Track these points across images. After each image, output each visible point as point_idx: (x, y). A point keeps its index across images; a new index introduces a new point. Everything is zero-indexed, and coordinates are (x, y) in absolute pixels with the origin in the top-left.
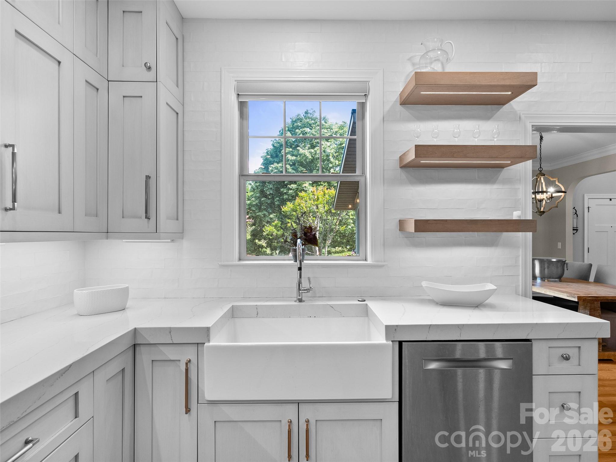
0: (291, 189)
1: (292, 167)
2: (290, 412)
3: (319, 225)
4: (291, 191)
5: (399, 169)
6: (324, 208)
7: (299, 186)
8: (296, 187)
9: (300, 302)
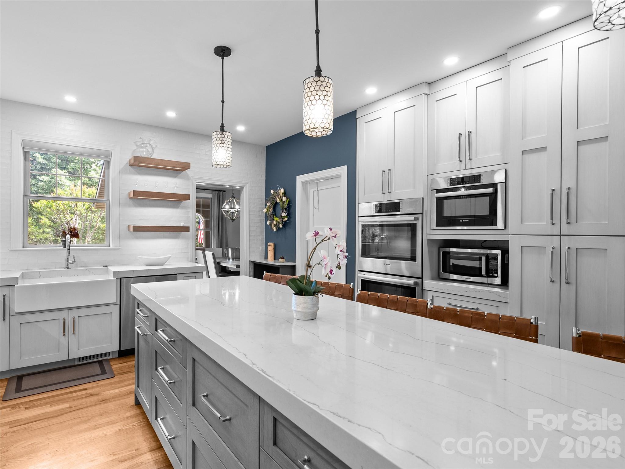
0: (42, 181)
1: (43, 157)
2: (65, 314)
3: (77, 222)
4: (42, 183)
5: (129, 199)
6: (84, 206)
7: (53, 179)
8: (48, 179)
9: (67, 268)
